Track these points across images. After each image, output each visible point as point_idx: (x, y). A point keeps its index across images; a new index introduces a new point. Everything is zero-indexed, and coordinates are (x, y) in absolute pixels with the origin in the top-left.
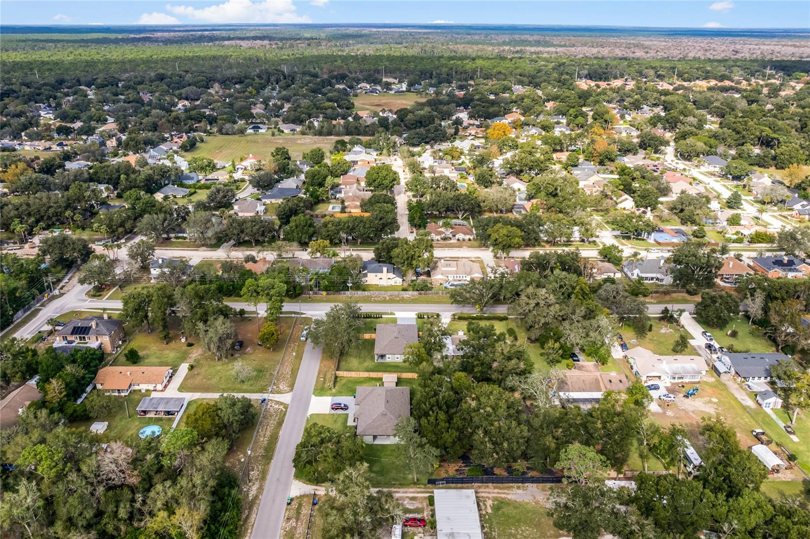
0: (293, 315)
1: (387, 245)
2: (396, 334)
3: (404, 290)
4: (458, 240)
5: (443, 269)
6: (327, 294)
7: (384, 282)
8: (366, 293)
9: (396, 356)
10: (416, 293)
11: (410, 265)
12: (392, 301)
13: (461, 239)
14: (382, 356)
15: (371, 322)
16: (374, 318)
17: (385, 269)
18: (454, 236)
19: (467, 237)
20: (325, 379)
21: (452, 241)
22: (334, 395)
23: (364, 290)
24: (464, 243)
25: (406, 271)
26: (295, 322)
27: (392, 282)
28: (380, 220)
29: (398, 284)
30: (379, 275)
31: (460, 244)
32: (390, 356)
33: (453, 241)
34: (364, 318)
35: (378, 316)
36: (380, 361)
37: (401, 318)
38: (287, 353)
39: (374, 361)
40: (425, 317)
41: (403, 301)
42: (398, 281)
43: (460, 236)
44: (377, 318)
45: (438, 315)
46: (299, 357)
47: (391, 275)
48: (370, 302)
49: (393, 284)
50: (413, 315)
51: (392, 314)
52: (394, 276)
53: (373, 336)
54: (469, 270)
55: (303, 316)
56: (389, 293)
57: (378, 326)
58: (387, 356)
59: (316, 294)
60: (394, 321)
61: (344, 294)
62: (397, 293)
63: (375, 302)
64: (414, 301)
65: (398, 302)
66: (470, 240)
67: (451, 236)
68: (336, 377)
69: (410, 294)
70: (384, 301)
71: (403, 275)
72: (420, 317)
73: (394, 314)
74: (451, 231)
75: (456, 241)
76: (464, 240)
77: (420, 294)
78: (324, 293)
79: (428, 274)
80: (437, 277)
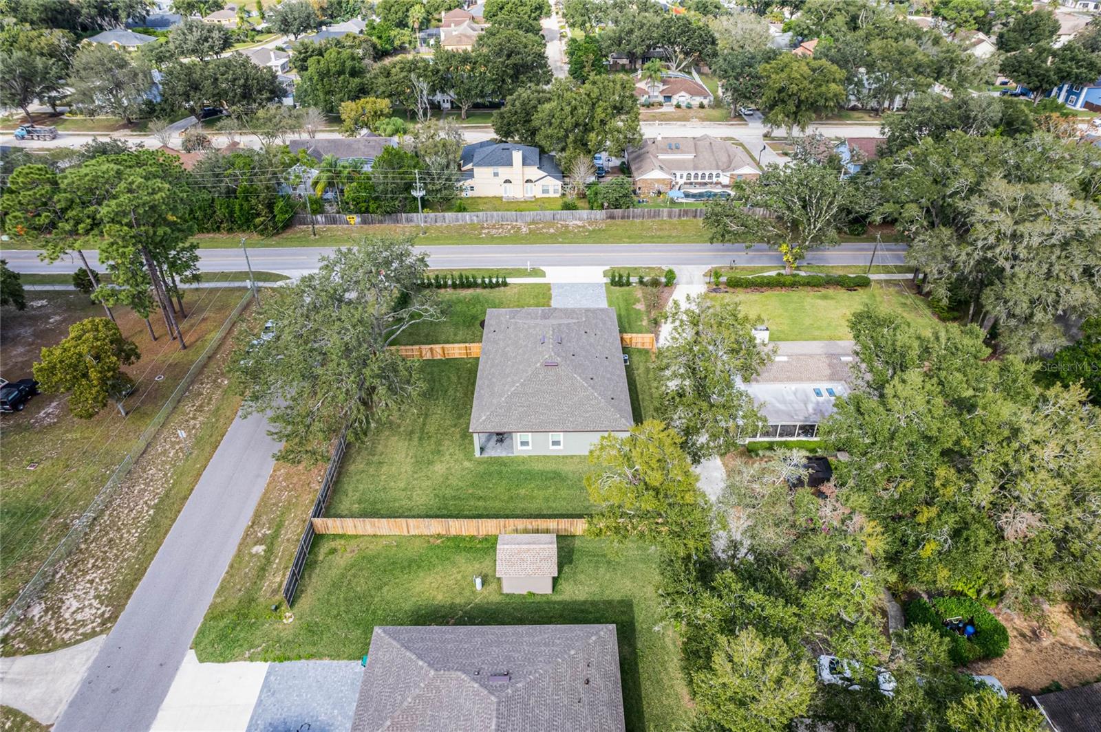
0: (248, 284)
1: (523, 104)
2: (548, 353)
3: (567, 207)
4: (678, 106)
5: (661, 157)
6: (364, 222)
7: (517, 192)
8: (467, 215)
9: (551, 437)
10: (600, 214)
11: (582, 144)
12: (535, 237)
13: (683, 105)
14: (501, 437)
15: (476, 300)
16: (484, 286)
17: (517, 156)
18: (668, 98)
19: (697, 101)
20: (270, 551)
21: (664, 109)
22: (282, 651)
23: (462, 209)
24: (691, 113)
25: (570, 160)
26: (247, 307)
27: (536, 191)
28: (509, 56)
29: (551, 195)
30: (504, 172)
31: (683, 113)
32: (529, 437)
33: (668, 109)
34: (454, 286)
35: (496, 283)
36: (495, 452)
37: (561, 286)
38: (177, 418)
39: (469, 455)
40: (634, 279)
41: (565, 236)
42: (553, 185)
43: (682, 98)
44: (492, 286)
45: (671, 276)
46: (209, 442)
47: (534, 172)
48: (478, 240)
49: (539, 195)
50: (595, 275)
51: (536, 273)
52: (542, 173)
53: (475, 349)
54: (724, 159)
55: (279, 284)
56: (529, 216)
57: (491, 315)
58: (518, 438)
59: (334, 221)
60: (543, 295)
61: (409, 220)
62: (549, 214)
63: (492, 239)
64: (594, 236)
65: (553, 239)
66: (702, 106)
67: (661, 99)
68: (314, 539)
69: (583, 217)
70: (516, 238)
71: (564, 173)
72: (618, 281)
73: (543, 275)
74: (662, 87)
75: (672, 109)
76: (689, 107)
77: (612, 217)
78: (355, 219)
79: (625, 169)
80: (650, 176)
